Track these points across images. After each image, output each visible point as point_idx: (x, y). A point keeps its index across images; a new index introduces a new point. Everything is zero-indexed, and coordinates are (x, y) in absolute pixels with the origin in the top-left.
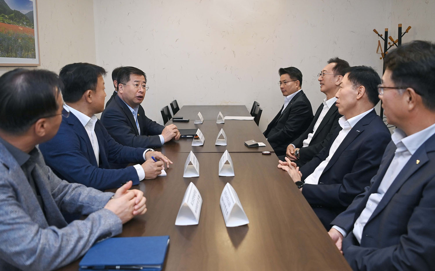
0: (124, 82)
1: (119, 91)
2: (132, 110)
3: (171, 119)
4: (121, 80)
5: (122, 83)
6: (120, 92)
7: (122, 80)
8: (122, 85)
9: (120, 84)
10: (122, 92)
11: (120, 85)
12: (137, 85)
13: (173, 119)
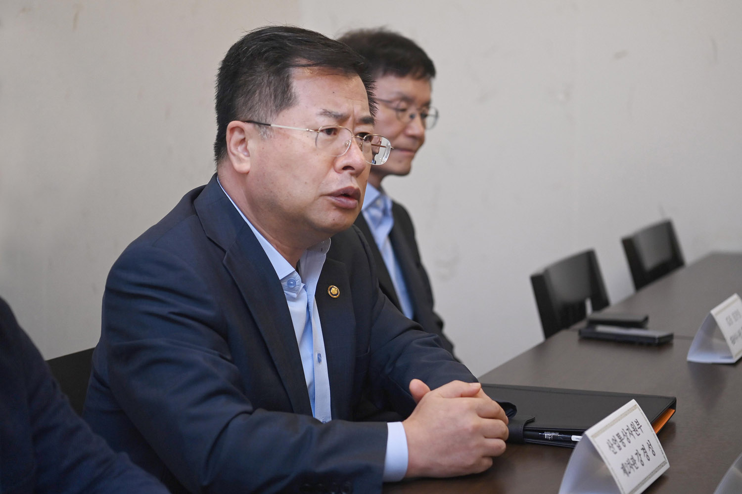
0: (260, 113)
1: (226, 164)
2: (282, 267)
3: (582, 325)
4: (240, 101)
5: (249, 117)
6: (237, 165)
7: (245, 103)
8: (248, 127)
9: (232, 124)
10: (245, 167)
11: (233, 129)
12: (330, 131)
13: (594, 323)
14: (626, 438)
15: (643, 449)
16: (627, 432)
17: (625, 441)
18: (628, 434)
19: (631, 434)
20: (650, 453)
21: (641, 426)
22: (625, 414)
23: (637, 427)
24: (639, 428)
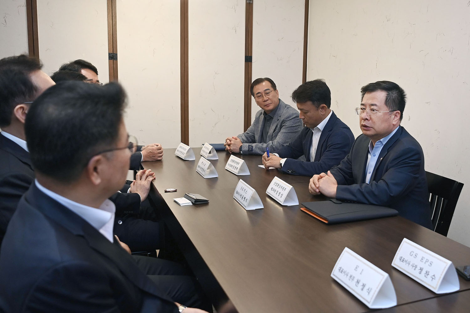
24: (284, 190)
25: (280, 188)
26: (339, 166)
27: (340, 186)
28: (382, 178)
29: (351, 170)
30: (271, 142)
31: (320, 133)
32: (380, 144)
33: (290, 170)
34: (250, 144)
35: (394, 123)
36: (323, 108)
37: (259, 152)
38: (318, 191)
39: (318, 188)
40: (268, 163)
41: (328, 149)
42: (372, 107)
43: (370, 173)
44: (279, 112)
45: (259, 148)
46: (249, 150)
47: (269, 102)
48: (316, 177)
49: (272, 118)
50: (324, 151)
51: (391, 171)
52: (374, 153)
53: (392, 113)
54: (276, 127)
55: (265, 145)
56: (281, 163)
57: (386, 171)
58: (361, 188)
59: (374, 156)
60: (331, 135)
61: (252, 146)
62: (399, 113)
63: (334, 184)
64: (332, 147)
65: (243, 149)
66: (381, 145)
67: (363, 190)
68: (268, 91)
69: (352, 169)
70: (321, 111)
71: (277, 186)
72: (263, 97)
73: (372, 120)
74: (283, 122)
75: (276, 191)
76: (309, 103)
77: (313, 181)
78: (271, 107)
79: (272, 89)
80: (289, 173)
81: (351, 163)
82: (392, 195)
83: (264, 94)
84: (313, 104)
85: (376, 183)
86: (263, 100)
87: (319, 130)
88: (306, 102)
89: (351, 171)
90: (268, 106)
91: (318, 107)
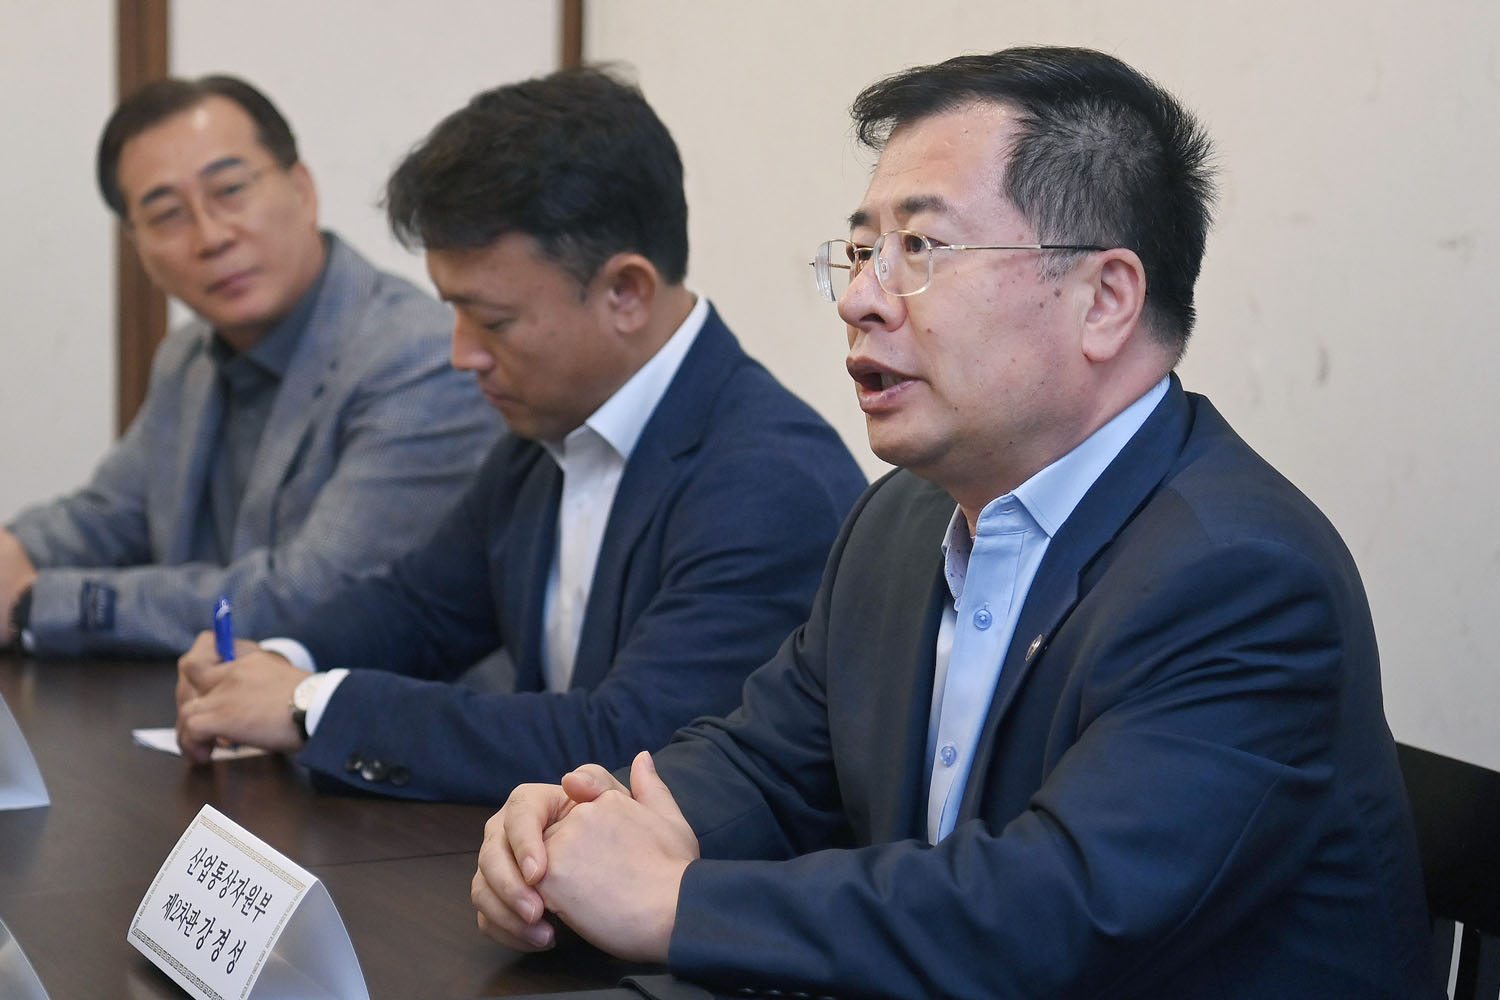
14: (225, 884)
15: (225, 936)
16: (238, 884)
17: (219, 885)
18: (234, 887)
19: (238, 894)
20: (225, 957)
21: (264, 912)
22: (271, 867)
23: (257, 903)
24: (256, 908)
25: (230, 898)
26: (735, 719)
27: (711, 864)
28: (1043, 795)
29: (816, 747)
30: (259, 557)
31: (612, 478)
32: (1013, 530)
33: (368, 765)
34: (96, 576)
35: (1101, 345)
36: (627, 281)
37: (161, 630)
38: (532, 907)
39: (535, 886)
40: (201, 713)
41: (664, 595)
42: (916, 225)
43: (949, 762)
44: (320, 333)
45: (168, 608)
46: (83, 624)
47: (240, 258)
48: (529, 799)
49: (269, 381)
50: (640, 607)
51: (1102, 735)
52: (979, 602)
53: (1070, 260)
54: (306, 443)
55: (212, 581)
56: (301, 703)
57: (1072, 736)
58: (872, 884)
59: (983, 623)
60: (688, 481)
61: (112, 595)
62: (1131, 269)
63: (667, 852)
64: (696, 577)
65: (41, 615)
66: (1028, 535)
67: (884, 899)
68: (230, 176)
69: (826, 733)
70: (614, 307)
71: (209, 878)
72: (192, 219)
73: (913, 326)
74: (358, 402)
75: (201, 923)
76: (517, 250)
77: (506, 829)
78: (261, 299)
79: (259, 159)
80: (360, 785)
81: (824, 692)
82: (1111, 929)
83: (198, 201)
84: (552, 253)
85: (986, 837)
86: (198, 249)
87: (606, 449)
88: (492, 237)
89: (819, 756)
90: (237, 294)
91: (586, 277)
